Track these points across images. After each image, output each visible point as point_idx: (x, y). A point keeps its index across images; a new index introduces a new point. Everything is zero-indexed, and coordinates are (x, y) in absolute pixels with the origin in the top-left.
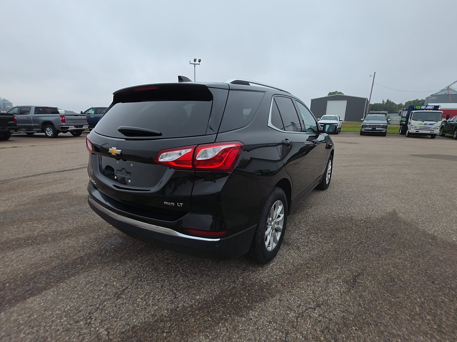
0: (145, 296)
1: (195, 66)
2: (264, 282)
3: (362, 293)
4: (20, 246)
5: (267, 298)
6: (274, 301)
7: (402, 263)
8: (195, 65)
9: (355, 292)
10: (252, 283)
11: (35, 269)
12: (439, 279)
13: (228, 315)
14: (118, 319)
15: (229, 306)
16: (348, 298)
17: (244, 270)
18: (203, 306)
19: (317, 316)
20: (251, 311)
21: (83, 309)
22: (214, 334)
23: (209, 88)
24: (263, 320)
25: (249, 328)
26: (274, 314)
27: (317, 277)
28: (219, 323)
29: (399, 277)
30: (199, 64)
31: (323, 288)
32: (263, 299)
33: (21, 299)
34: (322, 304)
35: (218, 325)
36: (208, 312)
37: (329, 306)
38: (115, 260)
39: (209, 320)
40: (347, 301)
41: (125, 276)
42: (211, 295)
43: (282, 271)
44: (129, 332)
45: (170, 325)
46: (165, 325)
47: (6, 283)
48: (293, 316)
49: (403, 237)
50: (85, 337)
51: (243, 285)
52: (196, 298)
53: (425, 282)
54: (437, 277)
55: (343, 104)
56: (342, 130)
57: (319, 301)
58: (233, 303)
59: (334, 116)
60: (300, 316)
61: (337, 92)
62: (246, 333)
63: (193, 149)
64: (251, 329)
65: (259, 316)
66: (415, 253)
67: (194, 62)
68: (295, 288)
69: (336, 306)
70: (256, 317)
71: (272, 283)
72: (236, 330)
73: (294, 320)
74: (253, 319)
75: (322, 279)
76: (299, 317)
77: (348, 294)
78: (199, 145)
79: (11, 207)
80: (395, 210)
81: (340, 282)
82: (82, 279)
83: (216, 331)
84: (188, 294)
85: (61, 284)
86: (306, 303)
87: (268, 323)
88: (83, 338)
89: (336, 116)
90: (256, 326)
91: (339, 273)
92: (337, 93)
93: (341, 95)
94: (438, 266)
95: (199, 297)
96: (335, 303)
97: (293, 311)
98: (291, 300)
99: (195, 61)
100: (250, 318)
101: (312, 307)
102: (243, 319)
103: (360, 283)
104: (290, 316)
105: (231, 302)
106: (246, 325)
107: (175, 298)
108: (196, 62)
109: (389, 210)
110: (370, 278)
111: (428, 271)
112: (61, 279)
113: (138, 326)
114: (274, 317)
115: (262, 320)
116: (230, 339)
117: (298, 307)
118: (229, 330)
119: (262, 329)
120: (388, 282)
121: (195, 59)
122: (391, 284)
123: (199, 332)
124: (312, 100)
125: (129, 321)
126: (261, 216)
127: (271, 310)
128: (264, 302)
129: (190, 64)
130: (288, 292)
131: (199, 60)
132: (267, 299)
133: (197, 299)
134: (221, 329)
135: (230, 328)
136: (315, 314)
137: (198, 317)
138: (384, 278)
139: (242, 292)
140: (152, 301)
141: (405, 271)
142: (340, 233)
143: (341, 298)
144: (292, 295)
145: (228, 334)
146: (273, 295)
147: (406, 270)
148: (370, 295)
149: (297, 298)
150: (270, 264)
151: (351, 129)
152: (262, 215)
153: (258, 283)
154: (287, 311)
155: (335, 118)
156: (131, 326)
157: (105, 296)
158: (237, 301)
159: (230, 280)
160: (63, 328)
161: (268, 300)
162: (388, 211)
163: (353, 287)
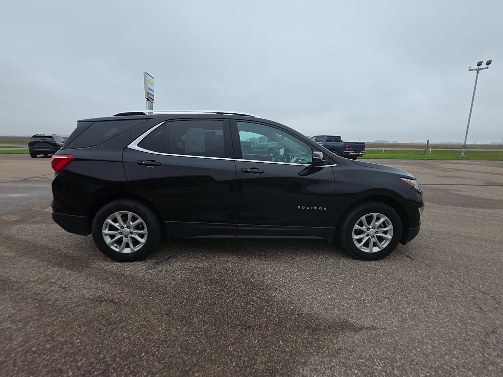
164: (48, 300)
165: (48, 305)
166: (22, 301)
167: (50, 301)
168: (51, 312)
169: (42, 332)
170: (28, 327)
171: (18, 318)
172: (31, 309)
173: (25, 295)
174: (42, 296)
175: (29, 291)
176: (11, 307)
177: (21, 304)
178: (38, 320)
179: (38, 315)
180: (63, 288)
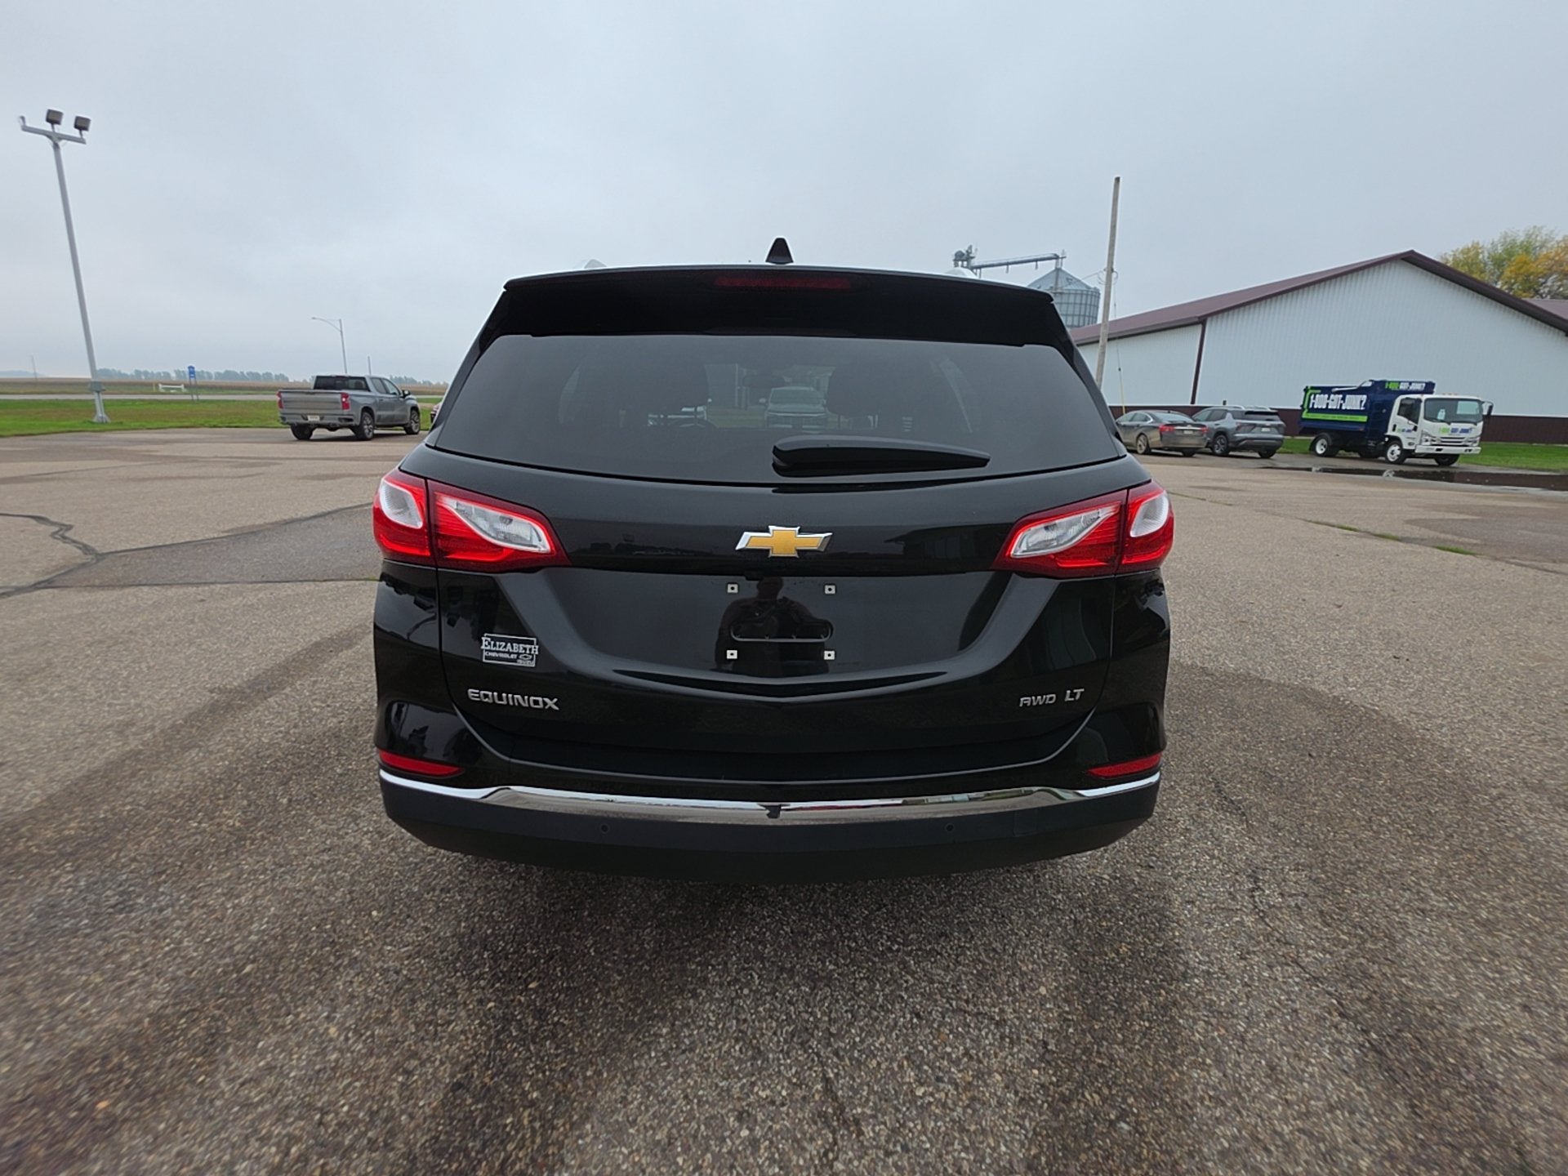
164: (1316, 881)
165: (1325, 872)
166: (1373, 927)
167: (1314, 877)
168: (1335, 856)
169: (1378, 842)
170: (1398, 865)
171: (1407, 894)
172: (1368, 892)
173: (1354, 941)
174: (1319, 901)
175: (1337, 941)
176: (1410, 934)
177: (1383, 922)
178: (1370, 862)
179: (1363, 870)
180: (1256, 880)
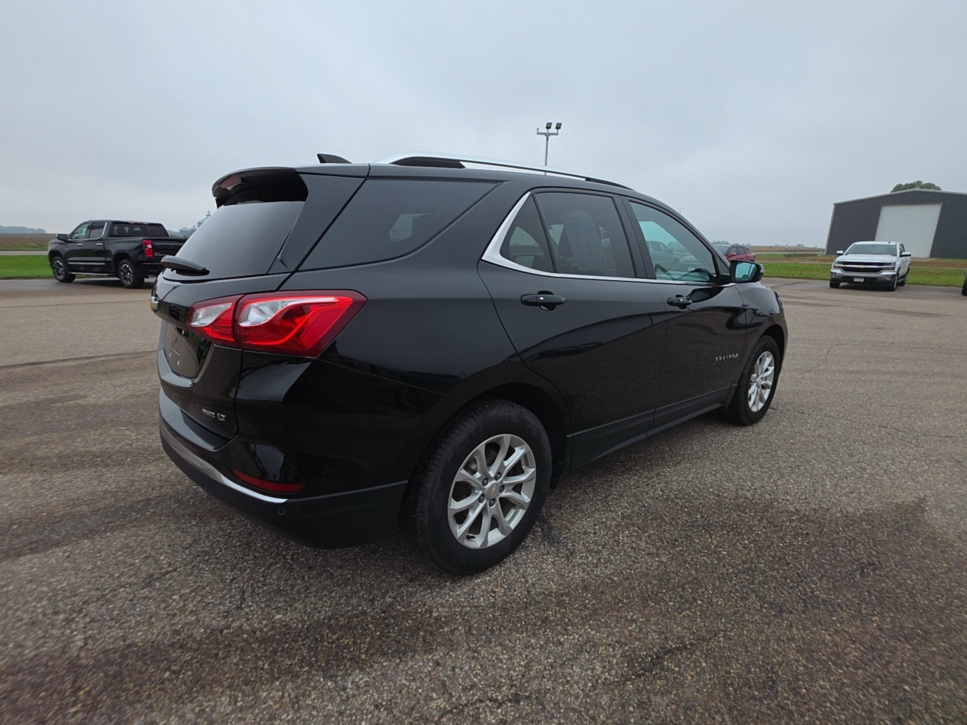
0: (192, 592)
1: (547, 139)
2: (435, 614)
3: (653, 698)
4: (81, 465)
5: (415, 651)
6: (422, 663)
7: (836, 645)
8: (547, 135)
9: (637, 689)
10: (406, 612)
11: (68, 509)
12: (927, 717)
13: (307, 668)
14: (117, 625)
15: (324, 648)
16: (604, 700)
17: (411, 581)
18: (275, 635)
19: (494, 721)
20: (357, 671)
21: (82, 592)
22: (251, 698)
23: (301, 175)
24: (366, 700)
25: (327, 706)
26: (400, 692)
27: (566, 630)
28: (278, 679)
29: (798, 680)
30: (557, 134)
31: (558, 660)
32: (403, 651)
33: (15, 555)
34: (527, 698)
35: (273, 682)
36: (275, 652)
37: (540, 707)
38: (195, 515)
39: (262, 669)
40: (597, 705)
41: (187, 548)
42: (306, 618)
43: (492, 600)
44: (115, 653)
45: (190, 657)
46: (180, 656)
47: (15, 524)
48: (437, 706)
49: (895, 577)
50: (47, 642)
51: (384, 612)
52: (274, 616)
53: (872, 713)
54: (927, 710)
55: (930, 214)
56: (909, 279)
57: (526, 687)
58: (334, 646)
59: (886, 243)
60: (454, 711)
61: (919, 183)
62: (311, 715)
63: (235, 302)
64: (330, 710)
65: (365, 686)
66: (902, 628)
67: (546, 131)
68: (492, 644)
69: (559, 712)
70: (358, 688)
71: (448, 621)
72: (298, 702)
73: (434, 717)
74: (348, 690)
75: (574, 639)
76: (451, 712)
77: (612, 690)
78: (246, 294)
79: (118, 399)
80: (923, 500)
81: (614, 656)
82: (119, 539)
83: (261, 693)
84: (267, 606)
85: (86, 540)
86: (492, 684)
87: (373, 707)
88: (44, 643)
89: (892, 243)
90: (343, 708)
91: (627, 634)
92: (923, 187)
93: (932, 190)
94: (954, 679)
95: (281, 616)
96: (564, 702)
97: (447, 696)
98: (461, 669)
99: (548, 127)
100: (344, 685)
101: (499, 698)
102: (329, 684)
103: (668, 669)
104: (433, 705)
105: (332, 643)
106: (326, 697)
107: (239, 608)
108: (550, 131)
109: (907, 497)
110: (704, 664)
111: (908, 683)
112: (90, 533)
113: (136, 646)
114: (396, 698)
115: (365, 697)
116: (272, 718)
117: (465, 689)
118: (284, 700)
119: (350, 716)
120: (750, 688)
121: (548, 124)
122: (756, 693)
123: (229, 687)
124: (837, 206)
125: (132, 633)
126: (432, 464)
127: (400, 680)
128: (400, 658)
129: (538, 134)
130: (469, 649)
131: (558, 124)
132: (410, 654)
133: (273, 620)
134: (270, 694)
135: (289, 695)
136: (492, 717)
137: (249, 657)
138: (749, 672)
139: (370, 626)
140: (195, 605)
141: (829, 668)
142: (708, 536)
143: (587, 696)
144: (473, 658)
145: (277, 706)
146: (432, 649)
147: (833, 667)
148: (674, 707)
149: (479, 667)
150: (477, 578)
151: (944, 279)
152: (435, 462)
153: (419, 615)
154: (433, 690)
155: (891, 251)
156: (128, 642)
157: (130, 578)
158: (346, 642)
159: (366, 596)
160: (30, 619)
161: (413, 657)
162: (899, 501)
163: (639, 676)
